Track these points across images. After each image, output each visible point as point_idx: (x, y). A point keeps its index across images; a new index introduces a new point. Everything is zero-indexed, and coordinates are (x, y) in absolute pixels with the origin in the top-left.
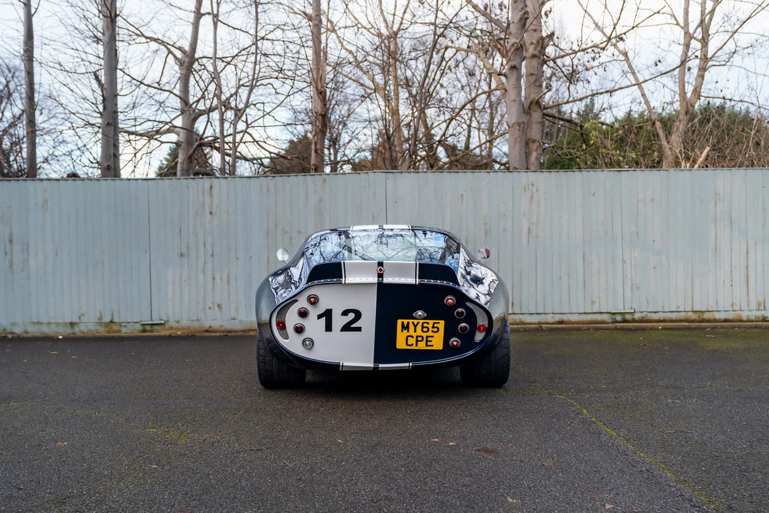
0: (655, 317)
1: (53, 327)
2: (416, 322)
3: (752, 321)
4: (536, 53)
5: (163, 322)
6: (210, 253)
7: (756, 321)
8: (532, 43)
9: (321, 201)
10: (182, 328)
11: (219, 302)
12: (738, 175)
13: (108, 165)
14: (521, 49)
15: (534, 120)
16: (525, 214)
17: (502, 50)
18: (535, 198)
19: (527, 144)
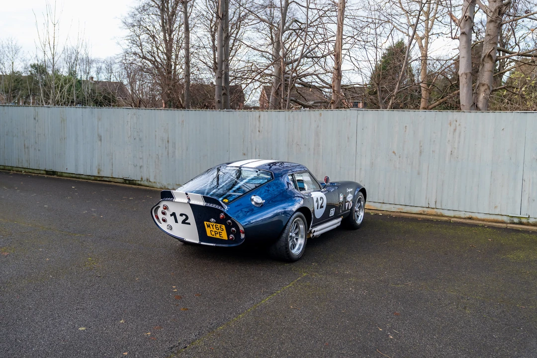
2: (212, 224)
4: (494, 19)
8: (492, 11)
9: (318, 127)
13: (219, 101)
15: (486, 70)
16: (449, 141)
17: (457, 21)
18: (457, 131)
19: (478, 87)
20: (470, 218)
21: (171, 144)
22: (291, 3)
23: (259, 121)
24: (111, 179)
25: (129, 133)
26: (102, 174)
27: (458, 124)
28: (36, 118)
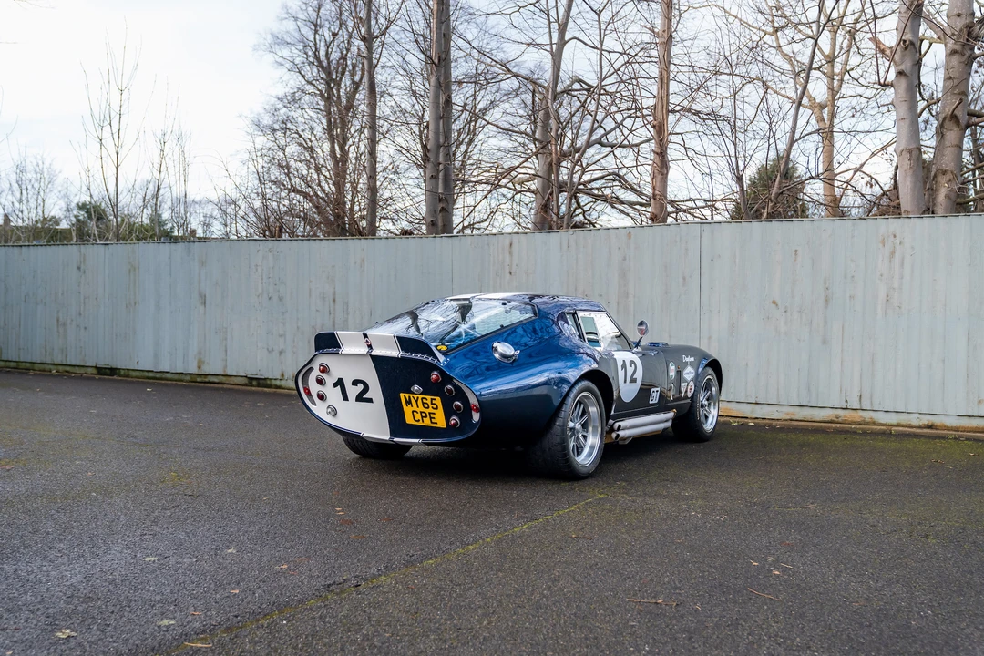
2: (415, 396)
4: (958, 47)
8: (953, 34)
9: (624, 259)
13: (436, 221)
14: (911, 47)
15: (947, 143)
16: (882, 275)
17: (888, 52)
18: (897, 254)
19: (935, 176)
20: (930, 427)
21: (339, 306)
22: (569, 40)
23: (511, 253)
24: (224, 379)
25: (260, 285)
26: (206, 369)
27: (897, 241)
28: (82, 268)
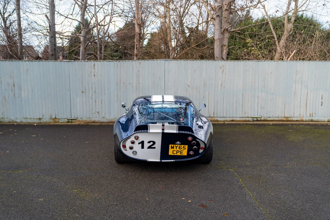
0: (269, 119)
1: (32, 120)
2: (176, 146)
3: (307, 121)
4: (228, 8)
5: (76, 118)
6: (94, 91)
7: (309, 121)
8: (226, 4)
9: (138, 71)
10: (83, 121)
11: (98, 111)
12: (306, 63)
13: (52, 54)
14: (221, 8)
15: (225, 37)
16: (220, 78)
17: (214, 8)
18: (224, 72)
19: (222, 47)
21: (16, 88)
23: (94, 68)
27: (224, 68)
